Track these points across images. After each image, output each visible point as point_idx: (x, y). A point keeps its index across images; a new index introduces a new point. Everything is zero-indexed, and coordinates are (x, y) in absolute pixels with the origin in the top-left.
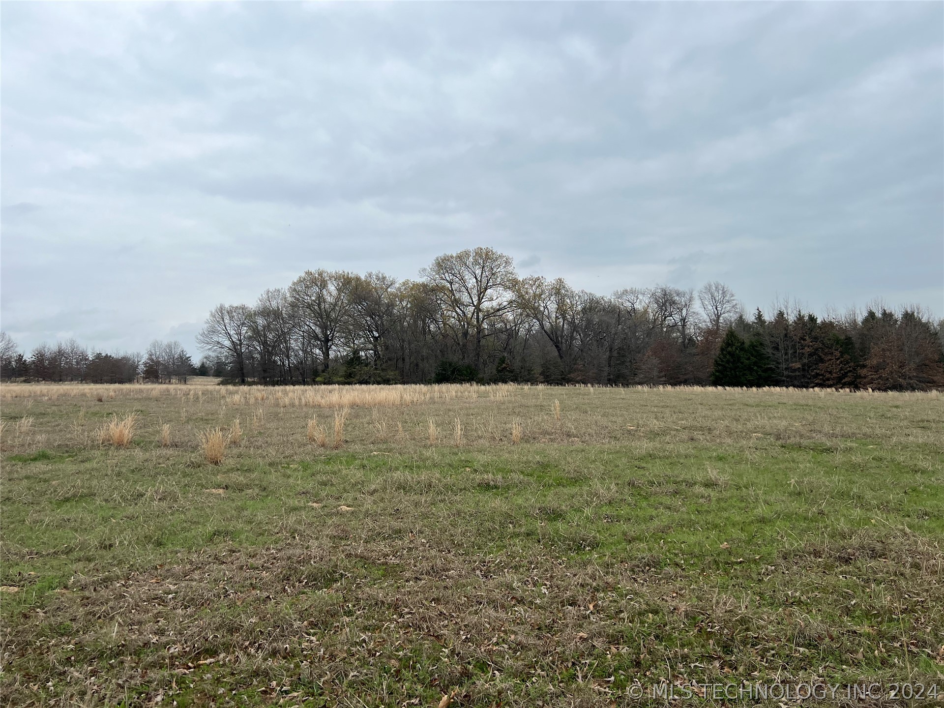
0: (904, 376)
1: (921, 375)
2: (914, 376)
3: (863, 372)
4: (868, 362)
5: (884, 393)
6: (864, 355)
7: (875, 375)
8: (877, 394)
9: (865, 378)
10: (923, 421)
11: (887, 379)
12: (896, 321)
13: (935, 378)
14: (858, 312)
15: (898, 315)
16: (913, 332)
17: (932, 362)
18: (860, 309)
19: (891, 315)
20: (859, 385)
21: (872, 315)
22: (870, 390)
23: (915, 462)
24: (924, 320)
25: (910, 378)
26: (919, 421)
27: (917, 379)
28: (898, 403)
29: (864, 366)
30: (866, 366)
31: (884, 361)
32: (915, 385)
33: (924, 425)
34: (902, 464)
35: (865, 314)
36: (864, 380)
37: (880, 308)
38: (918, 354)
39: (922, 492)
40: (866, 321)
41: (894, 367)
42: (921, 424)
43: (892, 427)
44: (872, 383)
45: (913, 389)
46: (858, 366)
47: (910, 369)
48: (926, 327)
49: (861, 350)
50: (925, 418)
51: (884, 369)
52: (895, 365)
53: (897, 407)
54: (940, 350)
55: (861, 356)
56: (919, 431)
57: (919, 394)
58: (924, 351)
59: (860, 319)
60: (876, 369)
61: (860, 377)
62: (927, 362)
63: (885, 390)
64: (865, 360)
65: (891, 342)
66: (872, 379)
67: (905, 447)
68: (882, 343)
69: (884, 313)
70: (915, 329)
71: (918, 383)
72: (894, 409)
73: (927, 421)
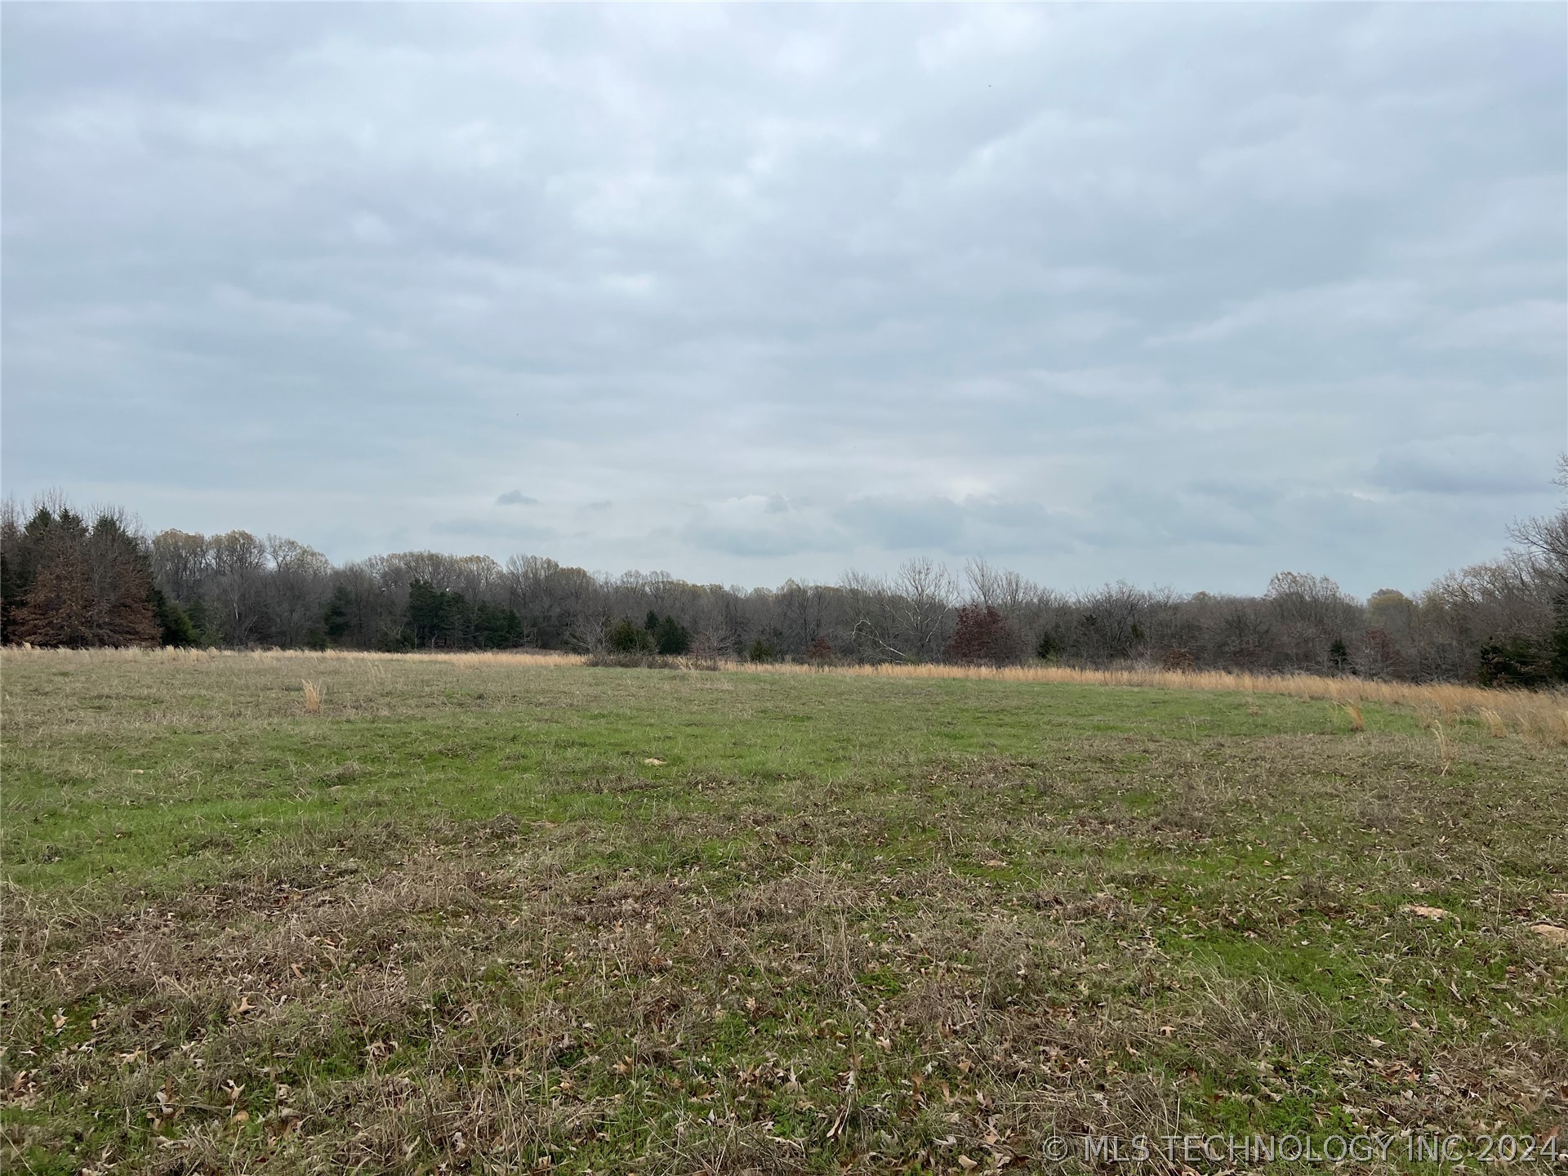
0: (88, 623)
1: (117, 621)
2: (105, 623)
3: (20, 614)
4: (30, 598)
5: (52, 651)
6: (24, 586)
7: (40, 619)
8: (38, 651)
9: (23, 624)
10: (100, 697)
11: (62, 627)
12: (86, 530)
13: (139, 628)
14: (18, 508)
15: (90, 522)
16: (109, 552)
17: (136, 602)
18: (23, 506)
19: (76, 520)
20: (12, 637)
21: (44, 516)
22: (28, 645)
23: (66, 766)
24: (130, 533)
25: (99, 626)
26: (95, 698)
27: (111, 628)
28: (71, 668)
29: (23, 604)
30: (27, 603)
31: (58, 597)
32: (106, 638)
33: (99, 704)
34: (45, 771)
35: (31, 515)
36: (22, 629)
37: (57, 507)
38: (115, 588)
39: (65, 817)
40: (32, 526)
41: (75, 608)
42: (97, 703)
43: (46, 709)
44: (35, 634)
45: (102, 643)
46: (11, 604)
47: (101, 612)
48: (130, 544)
49: (21, 576)
50: (106, 691)
51: (57, 610)
52: (77, 603)
53: (65, 674)
54: (148, 583)
55: (19, 587)
56: (90, 713)
57: (109, 652)
58: (126, 582)
59: (22, 523)
60: (44, 609)
61: (15, 622)
62: (128, 601)
63: (55, 646)
64: (25, 593)
65: (72, 565)
66: (35, 626)
67: (56, 743)
68: (57, 566)
69: (65, 516)
70: (113, 546)
71: (111, 634)
72: (60, 678)
73: (108, 697)
